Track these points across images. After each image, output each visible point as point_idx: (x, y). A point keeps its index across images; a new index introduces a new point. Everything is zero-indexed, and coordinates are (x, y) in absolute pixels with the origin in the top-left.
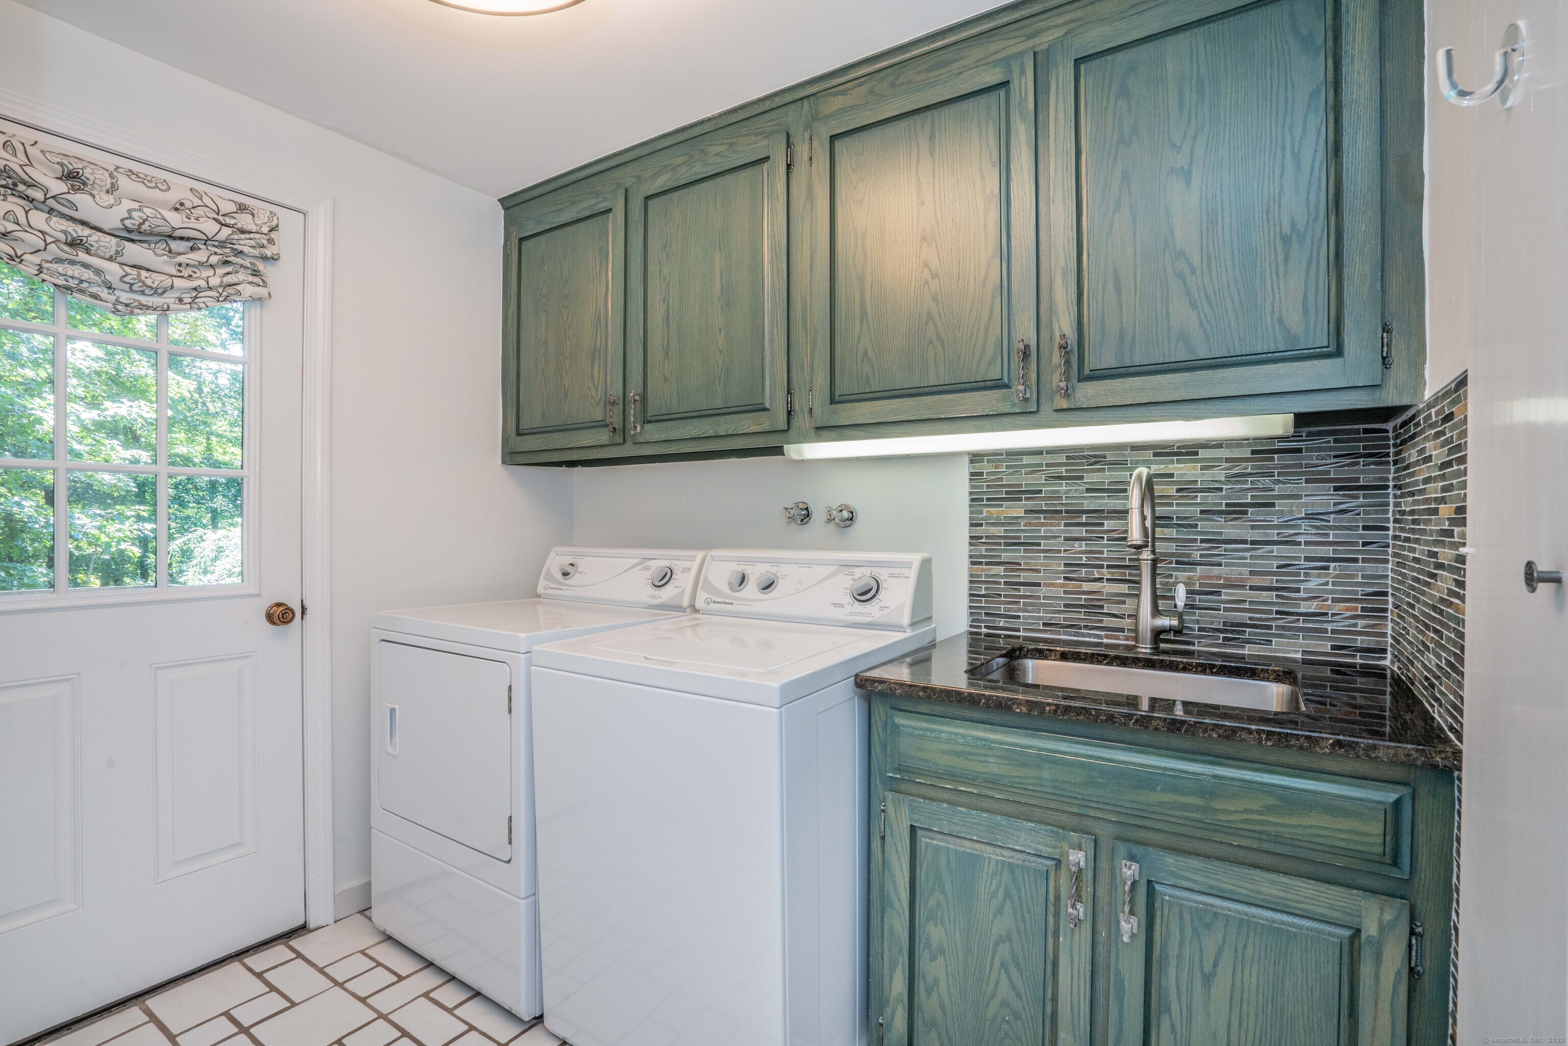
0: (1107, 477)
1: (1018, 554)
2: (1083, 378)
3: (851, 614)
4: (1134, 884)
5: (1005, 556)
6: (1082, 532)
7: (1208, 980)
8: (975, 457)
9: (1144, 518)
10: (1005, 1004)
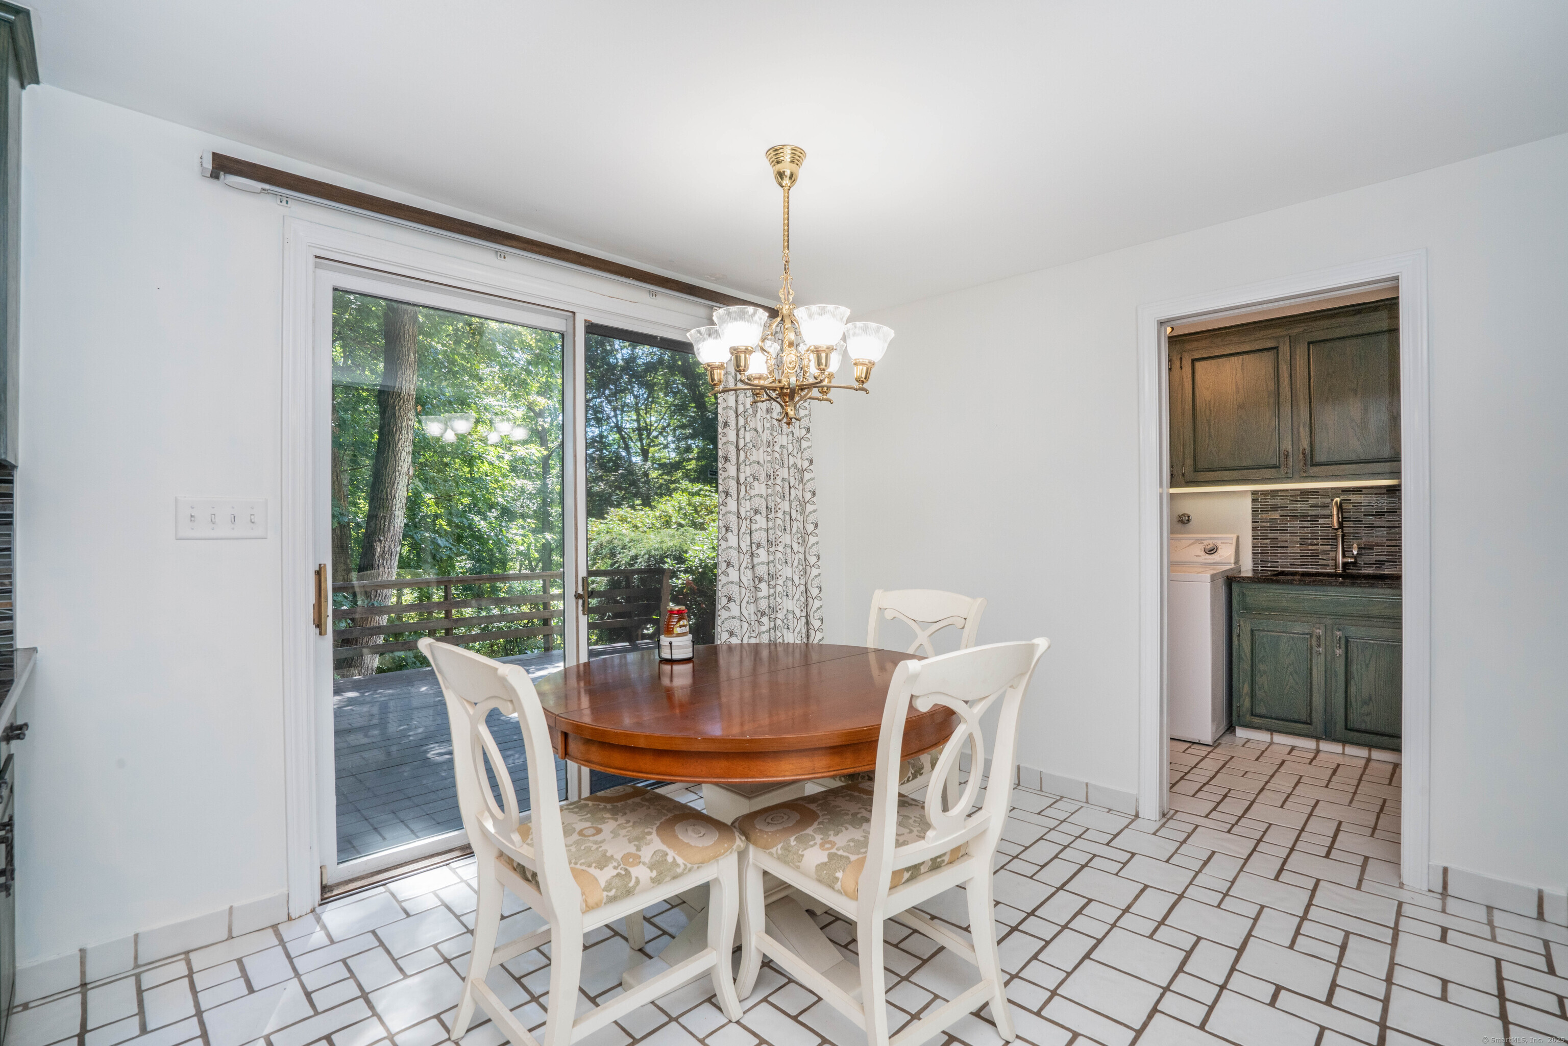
0: (1320, 501)
1: (1277, 535)
2: (1313, 465)
3: (1205, 559)
4: (1340, 638)
5: (1270, 536)
6: (1309, 524)
7: (1367, 666)
8: (1254, 493)
9: (1339, 518)
10: (1292, 687)
